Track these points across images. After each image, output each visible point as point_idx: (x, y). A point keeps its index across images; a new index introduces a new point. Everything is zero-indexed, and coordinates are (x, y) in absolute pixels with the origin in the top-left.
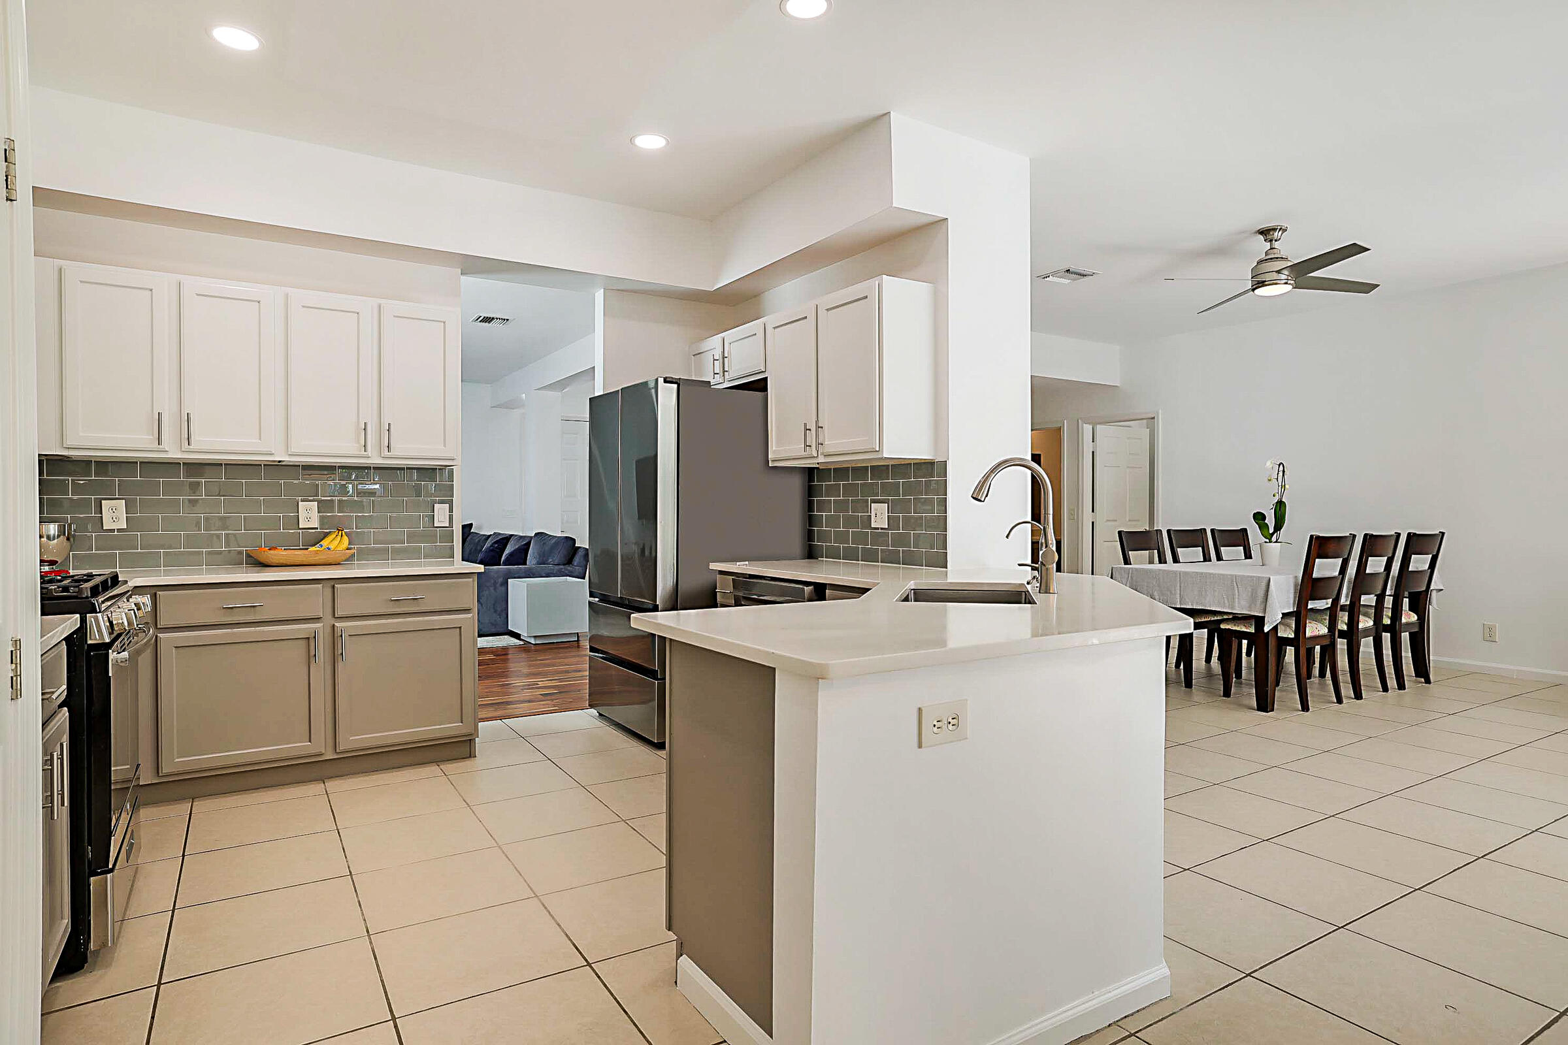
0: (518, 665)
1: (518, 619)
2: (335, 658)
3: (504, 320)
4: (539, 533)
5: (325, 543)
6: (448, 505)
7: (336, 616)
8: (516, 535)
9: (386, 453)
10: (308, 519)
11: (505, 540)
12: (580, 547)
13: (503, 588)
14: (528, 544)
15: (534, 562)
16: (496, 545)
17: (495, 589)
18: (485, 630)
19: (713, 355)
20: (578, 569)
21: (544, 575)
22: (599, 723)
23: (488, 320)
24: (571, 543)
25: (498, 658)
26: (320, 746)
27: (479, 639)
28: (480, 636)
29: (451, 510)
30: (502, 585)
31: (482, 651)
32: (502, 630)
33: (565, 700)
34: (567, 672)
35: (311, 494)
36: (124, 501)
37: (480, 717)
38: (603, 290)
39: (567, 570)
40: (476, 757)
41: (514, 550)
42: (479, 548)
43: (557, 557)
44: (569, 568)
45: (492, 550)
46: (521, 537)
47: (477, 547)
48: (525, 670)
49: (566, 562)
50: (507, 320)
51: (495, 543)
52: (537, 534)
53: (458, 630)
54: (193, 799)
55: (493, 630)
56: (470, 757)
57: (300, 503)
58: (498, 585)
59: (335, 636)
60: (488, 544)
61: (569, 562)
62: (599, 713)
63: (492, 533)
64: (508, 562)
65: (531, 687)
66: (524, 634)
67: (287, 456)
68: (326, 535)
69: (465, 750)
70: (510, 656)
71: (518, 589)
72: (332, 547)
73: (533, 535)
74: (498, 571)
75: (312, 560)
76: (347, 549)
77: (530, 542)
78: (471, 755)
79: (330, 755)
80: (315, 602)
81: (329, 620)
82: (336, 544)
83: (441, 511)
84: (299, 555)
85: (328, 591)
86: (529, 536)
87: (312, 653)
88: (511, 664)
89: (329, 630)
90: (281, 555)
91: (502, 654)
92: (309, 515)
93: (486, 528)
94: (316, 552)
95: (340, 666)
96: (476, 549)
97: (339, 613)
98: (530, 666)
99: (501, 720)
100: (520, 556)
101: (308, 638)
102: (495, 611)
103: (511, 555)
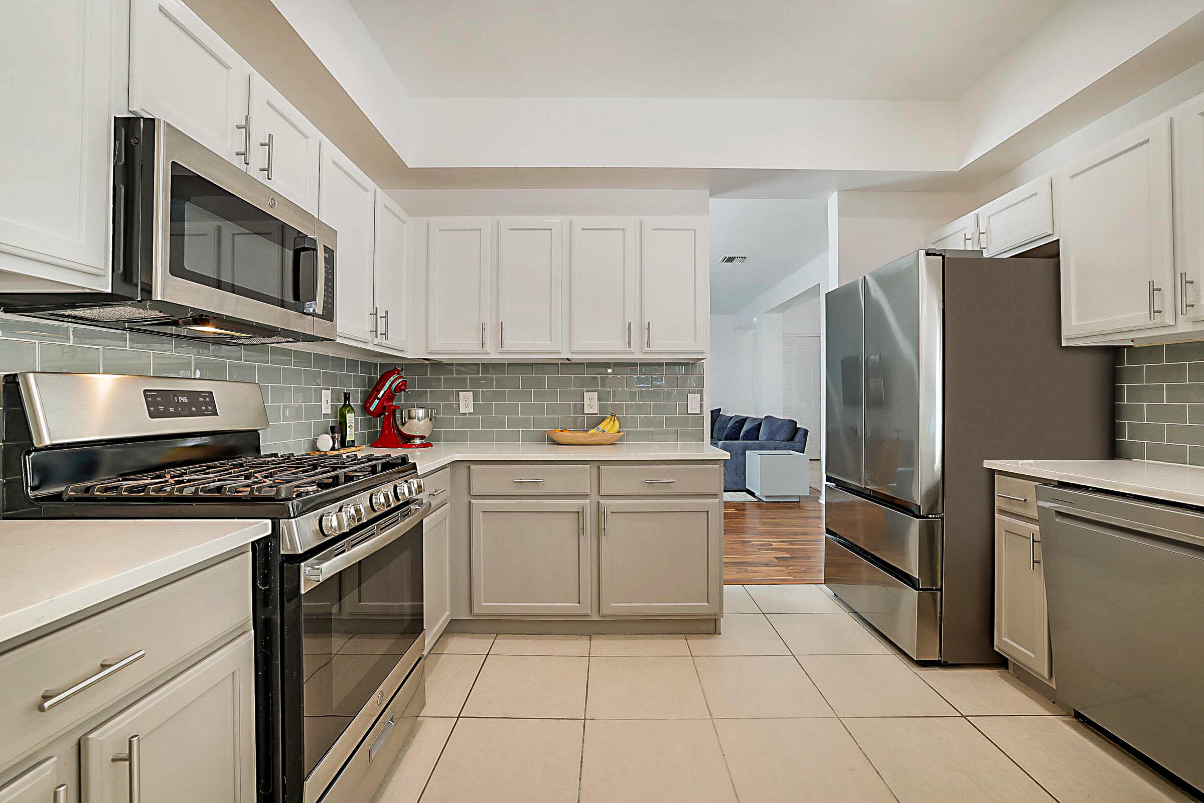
0: (753, 520)
1: (753, 480)
2: (600, 532)
3: (743, 258)
4: (768, 416)
5: (601, 426)
6: (699, 394)
7: (601, 494)
8: (751, 418)
9: (646, 349)
10: (591, 407)
11: (743, 421)
12: (800, 428)
13: (742, 457)
14: (760, 424)
15: (764, 438)
16: (737, 424)
17: (737, 457)
18: (729, 488)
19: (965, 234)
20: (799, 445)
21: (773, 449)
22: (835, 607)
23: (730, 260)
24: (793, 424)
25: (739, 512)
26: (586, 608)
27: (724, 493)
28: (725, 491)
29: (702, 399)
30: (741, 454)
31: (727, 505)
32: (740, 488)
33: (797, 568)
34: (795, 534)
35: (591, 385)
36: (472, 392)
37: (725, 577)
38: (837, 192)
39: (791, 445)
40: (721, 634)
41: (750, 428)
42: (725, 426)
43: (783, 434)
44: (792, 444)
45: (734, 428)
46: (754, 419)
47: (724, 424)
48: (761, 528)
49: (789, 439)
50: (745, 258)
51: (737, 422)
52: (766, 417)
53: (706, 513)
54: (497, 635)
55: (735, 488)
56: (715, 633)
57: (585, 393)
58: (738, 455)
59: (600, 512)
60: (731, 423)
61: (792, 439)
62: (835, 594)
63: (734, 415)
64: (745, 437)
65: (767, 547)
66: (757, 494)
67: (571, 354)
68: (603, 419)
69: (711, 627)
70: (747, 512)
71: (753, 458)
72: (606, 430)
73: (763, 417)
74: (739, 444)
75: (589, 441)
76: (618, 432)
77: (761, 423)
78: (716, 632)
79: (595, 617)
80: (583, 481)
81: (595, 497)
82: (610, 427)
83: (693, 401)
84: (580, 436)
85: (595, 471)
86: (760, 419)
87: (581, 526)
88: (748, 520)
89: (595, 506)
90: (567, 436)
91: (740, 507)
92: (591, 403)
93: (730, 411)
94: (593, 435)
95: (603, 538)
96: (723, 426)
97: (603, 492)
98: (764, 524)
99: (743, 585)
100: (754, 433)
101: (578, 512)
102: (736, 474)
103: (747, 432)
